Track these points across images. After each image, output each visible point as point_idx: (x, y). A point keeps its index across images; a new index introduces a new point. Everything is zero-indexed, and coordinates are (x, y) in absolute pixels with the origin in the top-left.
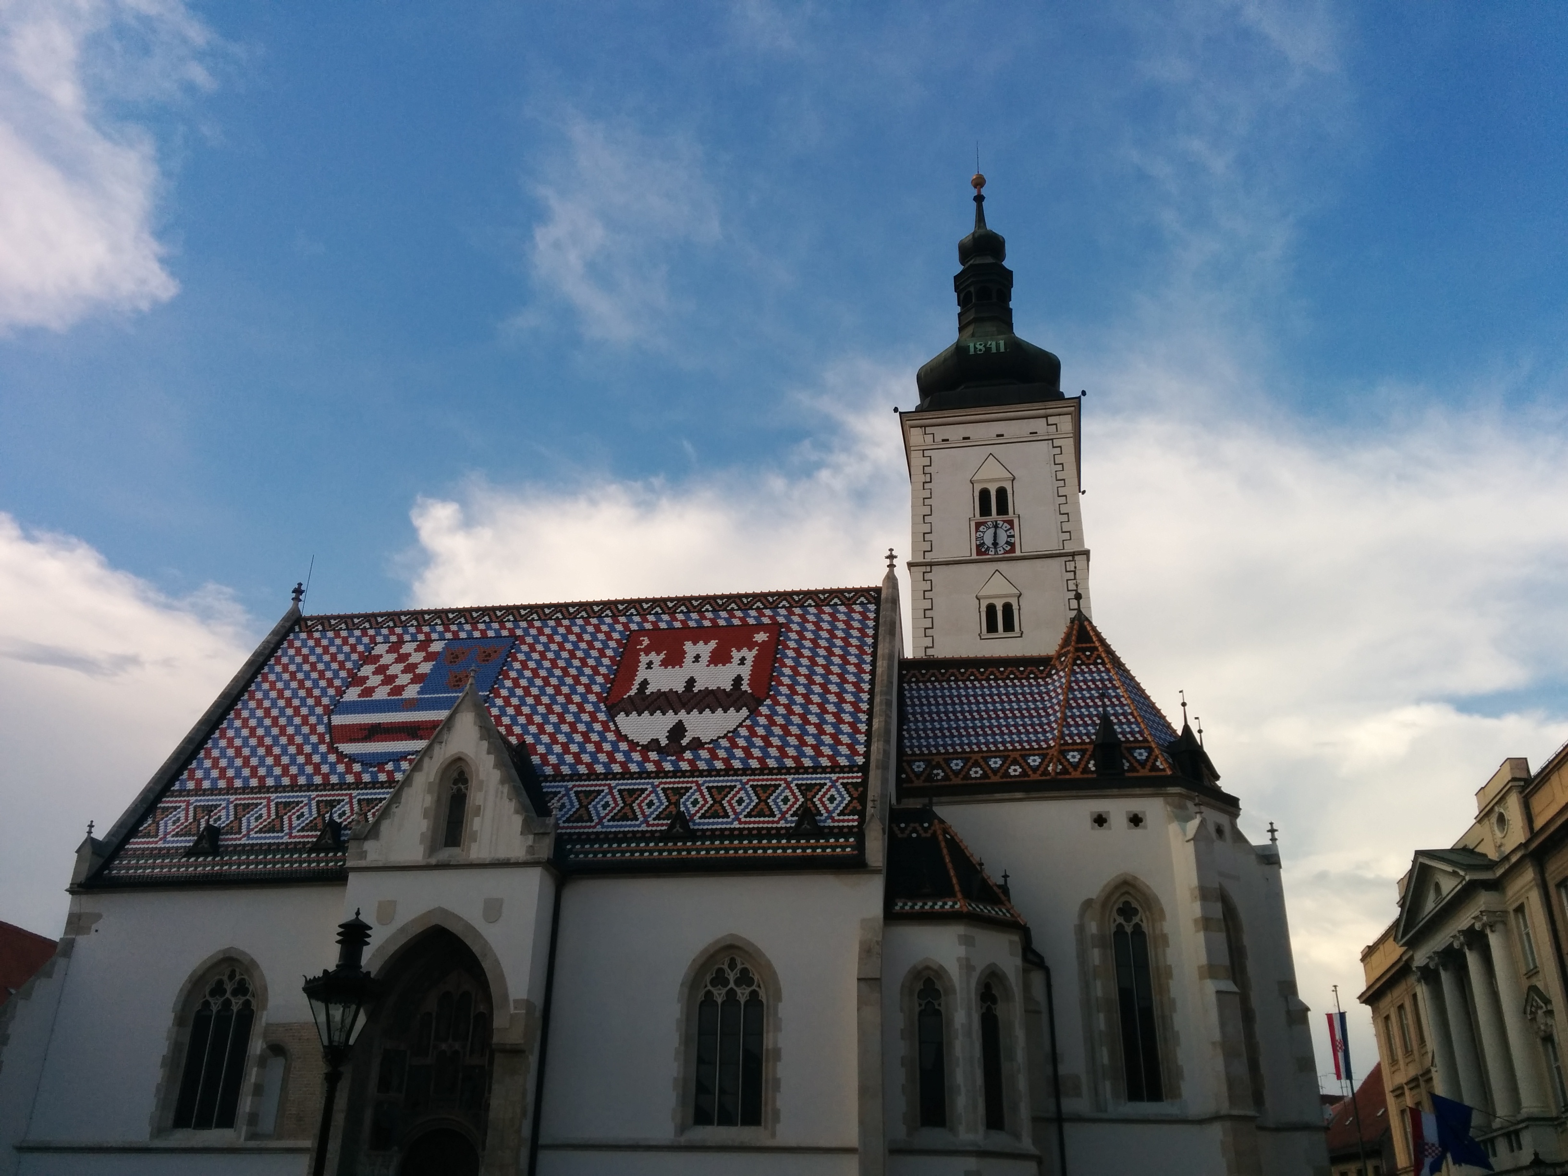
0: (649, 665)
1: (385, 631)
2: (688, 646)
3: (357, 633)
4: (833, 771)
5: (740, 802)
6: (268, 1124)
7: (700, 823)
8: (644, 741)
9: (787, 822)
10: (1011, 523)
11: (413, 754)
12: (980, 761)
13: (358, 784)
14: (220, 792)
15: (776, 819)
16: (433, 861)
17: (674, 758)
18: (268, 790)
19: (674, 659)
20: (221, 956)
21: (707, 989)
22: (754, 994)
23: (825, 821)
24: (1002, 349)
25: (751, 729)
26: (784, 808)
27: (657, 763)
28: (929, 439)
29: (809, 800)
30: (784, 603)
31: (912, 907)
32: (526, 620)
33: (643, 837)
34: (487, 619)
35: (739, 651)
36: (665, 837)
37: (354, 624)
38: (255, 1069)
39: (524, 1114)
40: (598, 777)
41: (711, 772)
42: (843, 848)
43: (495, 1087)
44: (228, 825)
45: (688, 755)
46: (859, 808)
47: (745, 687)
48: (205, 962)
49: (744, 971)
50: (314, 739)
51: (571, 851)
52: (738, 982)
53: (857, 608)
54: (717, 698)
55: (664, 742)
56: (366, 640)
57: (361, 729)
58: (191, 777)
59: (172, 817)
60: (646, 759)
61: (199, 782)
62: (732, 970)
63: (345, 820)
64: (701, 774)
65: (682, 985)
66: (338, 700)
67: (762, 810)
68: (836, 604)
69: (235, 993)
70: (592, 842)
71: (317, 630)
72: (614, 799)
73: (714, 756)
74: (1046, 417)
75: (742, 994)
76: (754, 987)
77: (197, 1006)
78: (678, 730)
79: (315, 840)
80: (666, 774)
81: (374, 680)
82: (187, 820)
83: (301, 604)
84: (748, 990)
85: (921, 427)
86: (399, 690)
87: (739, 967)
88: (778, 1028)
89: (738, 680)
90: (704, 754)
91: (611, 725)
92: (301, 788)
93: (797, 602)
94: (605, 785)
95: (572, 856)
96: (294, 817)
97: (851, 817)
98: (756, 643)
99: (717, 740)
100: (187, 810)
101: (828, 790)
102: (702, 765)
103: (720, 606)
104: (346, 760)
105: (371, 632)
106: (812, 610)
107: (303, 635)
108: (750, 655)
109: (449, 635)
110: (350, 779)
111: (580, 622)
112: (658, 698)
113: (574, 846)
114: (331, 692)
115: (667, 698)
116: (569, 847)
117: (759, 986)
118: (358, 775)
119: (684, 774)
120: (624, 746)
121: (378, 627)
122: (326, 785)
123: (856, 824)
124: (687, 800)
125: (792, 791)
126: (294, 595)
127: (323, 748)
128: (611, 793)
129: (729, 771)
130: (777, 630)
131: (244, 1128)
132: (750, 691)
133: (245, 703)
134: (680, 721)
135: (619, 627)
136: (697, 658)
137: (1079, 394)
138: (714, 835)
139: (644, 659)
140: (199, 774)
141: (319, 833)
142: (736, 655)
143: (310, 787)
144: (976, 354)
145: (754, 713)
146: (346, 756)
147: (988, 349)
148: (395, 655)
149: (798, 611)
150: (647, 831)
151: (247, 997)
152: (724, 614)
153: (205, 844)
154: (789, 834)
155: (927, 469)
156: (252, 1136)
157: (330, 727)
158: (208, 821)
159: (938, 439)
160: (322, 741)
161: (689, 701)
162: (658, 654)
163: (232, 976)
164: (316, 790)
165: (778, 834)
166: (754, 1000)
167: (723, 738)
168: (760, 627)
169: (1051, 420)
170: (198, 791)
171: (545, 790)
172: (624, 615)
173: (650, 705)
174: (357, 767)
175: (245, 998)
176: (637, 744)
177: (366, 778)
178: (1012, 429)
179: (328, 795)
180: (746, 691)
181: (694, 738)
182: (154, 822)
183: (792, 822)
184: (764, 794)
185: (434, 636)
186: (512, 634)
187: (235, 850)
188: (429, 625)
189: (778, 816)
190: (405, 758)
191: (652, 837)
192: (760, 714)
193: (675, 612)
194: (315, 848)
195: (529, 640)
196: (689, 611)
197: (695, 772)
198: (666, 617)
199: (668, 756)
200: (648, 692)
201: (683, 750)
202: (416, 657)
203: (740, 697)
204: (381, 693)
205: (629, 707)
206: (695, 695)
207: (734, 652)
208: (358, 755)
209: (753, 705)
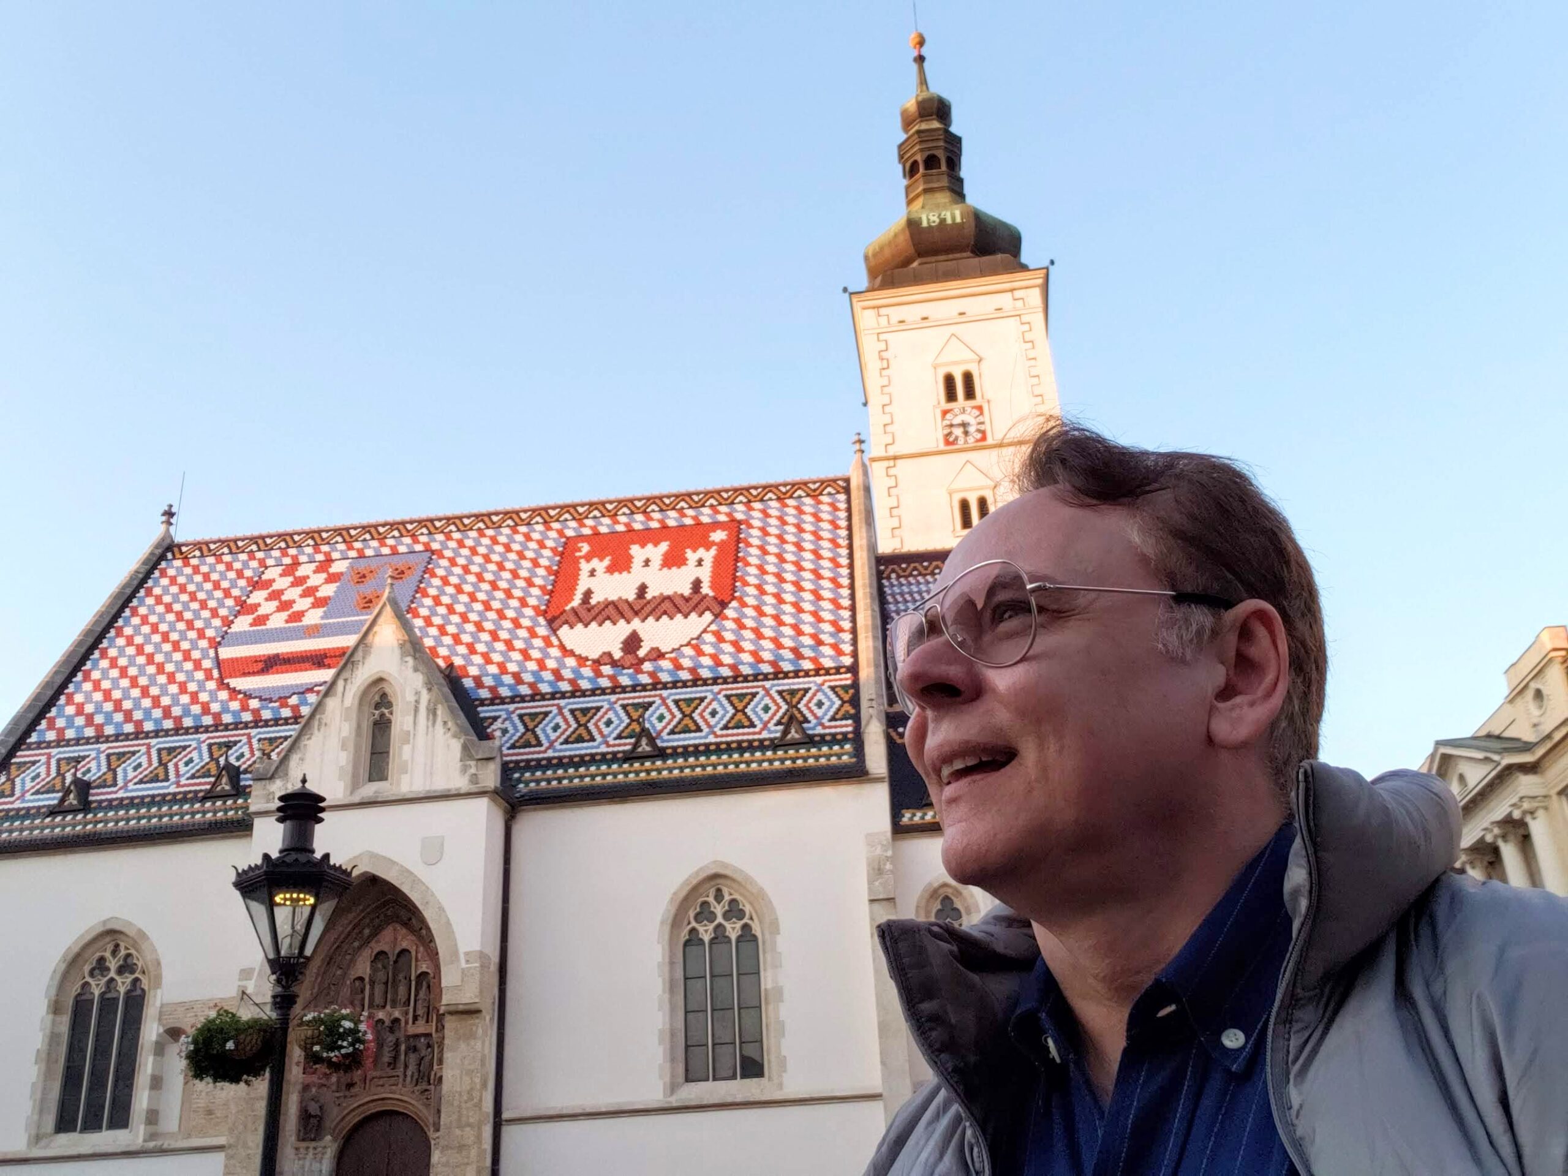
0: (592, 573)
1: (276, 553)
2: (635, 550)
3: (243, 557)
4: (817, 674)
5: (714, 713)
6: (171, 1122)
7: (667, 741)
8: (595, 655)
9: (770, 732)
10: (980, 408)
11: (320, 685)
13: (258, 722)
14: (88, 741)
15: (757, 730)
16: (356, 799)
17: (631, 671)
18: (147, 735)
19: (621, 564)
20: (101, 929)
21: (690, 926)
22: (746, 927)
23: (813, 728)
24: (958, 220)
25: (715, 633)
26: (766, 717)
27: (612, 678)
28: (883, 321)
29: (792, 706)
30: (741, 498)
31: (922, 818)
32: (442, 532)
33: (604, 759)
35: (694, 551)
36: (629, 757)
37: (238, 548)
38: (151, 1059)
39: (484, 1085)
40: (543, 697)
41: (675, 685)
42: (839, 756)
43: (448, 1055)
44: (99, 778)
45: (647, 666)
46: (852, 711)
47: (706, 589)
48: (82, 936)
49: (733, 902)
50: (200, 675)
51: (519, 781)
52: (727, 916)
53: (825, 499)
54: (675, 605)
55: (618, 654)
56: (254, 564)
57: (256, 661)
58: (51, 726)
59: (31, 772)
60: (598, 674)
61: (61, 731)
62: (719, 903)
63: (244, 763)
64: (665, 686)
65: (662, 923)
66: (226, 633)
67: (741, 720)
68: (800, 497)
69: (121, 971)
70: (545, 768)
71: (194, 557)
72: (566, 720)
73: (678, 668)
74: (1012, 290)
75: (733, 930)
76: (746, 920)
77: (75, 989)
78: (632, 643)
79: (208, 787)
80: (624, 689)
81: (268, 607)
82: (48, 774)
83: (172, 529)
85: (874, 308)
86: (296, 617)
88: (777, 966)
89: (697, 585)
90: (666, 664)
91: (553, 639)
92: (187, 731)
93: (755, 497)
94: (553, 705)
95: (521, 786)
96: (181, 764)
97: (844, 722)
98: (713, 543)
99: (679, 649)
100: (48, 764)
101: (814, 695)
102: (665, 677)
103: (667, 506)
104: (240, 696)
105: (260, 555)
106: (774, 504)
107: (178, 563)
108: (708, 556)
109: (353, 554)
110: (247, 717)
111: (506, 531)
112: (607, 606)
113: (522, 774)
114: (217, 622)
115: (616, 607)
116: (517, 775)
117: (751, 918)
118: (256, 712)
119: (644, 688)
120: (571, 662)
121: (269, 548)
122: (217, 726)
123: (850, 729)
124: (651, 715)
125: (772, 698)
126: (164, 518)
127: (211, 685)
128: (561, 713)
129: (697, 681)
130: (735, 527)
131: (142, 1127)
132: (711, 594)
133: (112, 640)
134: (634, 631)
135: (553, 534)
136: (647, 563)
137: (1046, 263)
138: (686, 752)
139: (585, 567)
140: (60, 723)
141: (212, 779)
142: (691, 556)
143: (197, 729)
144: (930, 227)
145: (718, 616)
146: (240, 692)
147: (943, 221)
148: (290, 579)
149: (757, 505)
150: (608, 753)
151: (136, 975)
152: (673, 514)
153: (72, 800)
154: (775, 745)
155: (884, 355)
156: (152, 1136)
157: (218, 663)
158: (75, 774)
159: (894, 320)
160: (209, 676)
161: (642, 608)
162: (601, 560)
163: (114, 952)
164: (206, 731)
165: (762, 746)
166: (747, 936)
167: (687, 645)
168: (716, 526)
169: (1018, 294)
170: (61, 742)
171: (482, 715)
172: (557, 520)
173: (597, 615)
174: (252, 704)
175: (133, 976)
176: (587, 659)
177: (266, 715)
178: (976, 306)
179: (220, 737)
180: (707, 595)
181: (653, 649)
182: (8, 779)
183: (776, 732)
184: (741, 703)
185: (335, 555)
186: (428, 548)
187: (111, 805)
188: (328, 543)
189: (759, 726)
190: (310, 690)
191: (614, 758)
192: (727, 618)
193: (616, 515)
194: (209, 796)
195: (448, 553)
196: (632, 513)
197: (657, 685)
198: (606, 521)
199: (624, 668)
200: (593, 602)
201: (642, 661)
202: (316, 580)
203: (702, 600)
204: (278, 621)
205: (572, 619)
206: (649, 602)
207: (689, 553)
208: (254, 690)
209: (717, 609)
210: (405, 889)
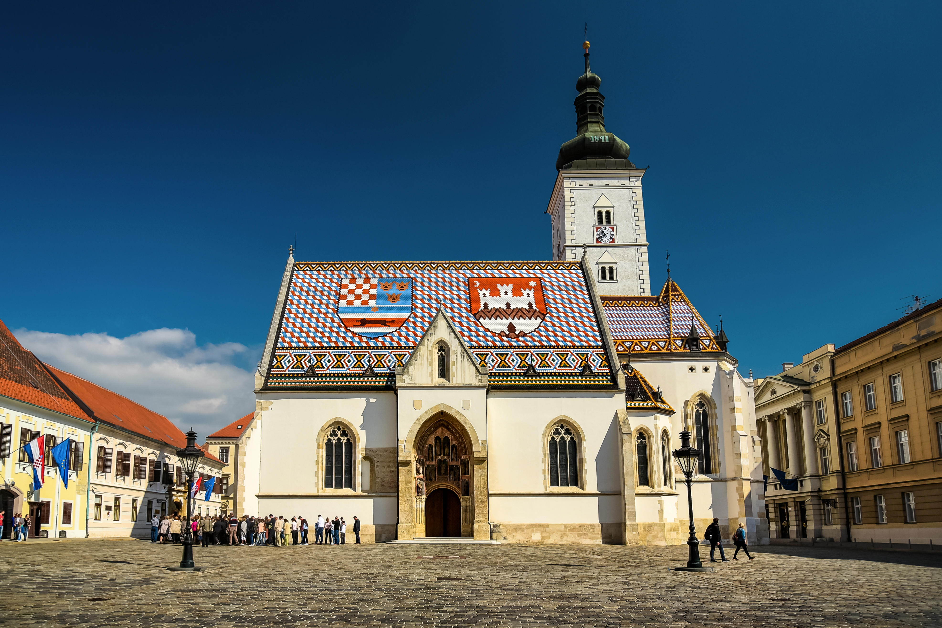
0: (484, 295)
2: (499, 286)
4: (589, 348)
5: (553, 360)
6: (367, 486)
7: (539, 369)
8: (498, 332)
9: (578, 369)
10: (613, 228)
12: (638, 343)
13: (370, 347)
16: (436, 384)
17: (515, 340)
19: (495, 293)
20: (335, 420)
21: (552, 436)
22: (572, 437)
23: (594, 369)
24: (608, 141)
25: (544, 327)
26: (574, 363)
27: (508, 342)
29: (583, 360)
30: (537, 267)
31: (635, 405)
32: (412, 269)
33: (516, 375)
34: (392, 268)
35: (525, 290)
36: (525, 374)
38: (359, 466)
40: (483, 347)
41: (534, 347)
42: (607, 381)
44: (316, 364)
45: (521, 338)
46: (608, 364)
47: (535, 308)
48: (326, 423)
49: (568, 429)
50: (336, 325)
52: (565, 433)
53: (573, 271)
54: (524, 313)
55: (507, 333)
56: (335, 276)
57: (358, 321)
58: (284, 341)
59: (286, 359)
60: (502, 340)
61: (289, 343)
62: (562, 429)
64: (531, 347)
67: (564, 364)
68: (562, 269)
70: (494, 376)
71: (308, 270)
72: (496, 358)
73: (534, 340)
75: (568, 439)
77: (327, 440)
78: (511, 328)
79: (362, 372)
80: (515, 347)
81: (351, 297)
82: (294, 361)
84: (570, 437)
86: (365, 302)
87: (565, 428)
88: (584, 451)
89: (530, 304)
90: (528, 338)
91: (478, 323)
92: (342, 348)
93: (543, 267)
94: (488, 351)
96: (347, 361)
97: (605, 368)
98: (532, 287)
100: (291, 356)
101: (591, 356)
102: (529, 344)
104: (357, 335)
107: (301, 272)
108: (531, 292)
110: (364, 345)
111: (441, 272)
112: (496, 311)
114: (332, 302)
115: (499, 311)
117: (574, 434)
118: (367, 343)
119: (523, 347)
120: (489, 334)
121: (339, 269)
122: (354, 347)
123: (608, 371)
124: (529, 359)
125: (575, 356)
127: (343, 329)
128: (492, 354)
129: (542, 347)
130: (539, 280)
132: (538, 310)
134: (511, 323)
135: (461, 276)
136: (506, 293)
138: (548, 375)
139: (481, 293)
140: (287, 340)
141: (363, 369)
142: (525, 292)
143: (346, 348)
144: (595, 142)
145: (544, 320)
146: (356, 334)
147: (601, 140)
148: (355, 285)
149: (545, 271)
150: (517, 372)
151: (348, 437)
152: (510, 271)
153: (310, 373)
154: (581, 375)
155: (573, 199)
156: (364, 491)
159: (578, 185)
160: (340, 325)
161: (511, 313)
162: (487, 290)
163: (339, 429)
164: (350, 349)
165: (576, 375)
166: (573, 440)
167: (535, 331)
168: (530, 279)
170: (291, 348)
172: (463, 269)
173: (493, 314)
174: (365, 339)
176: (495, 333)
177: (372, 344)
178: (612, 183)
179: (357, 352)
180: (536, 310)
181: (520, 331)
182: (278, 361)
183: (580, 369)
184: (563, 357)
185: (370, 276)
186: (409, 277)
187: (326, 376)
188: (364, 270)
189: (573, 367)
190: (386, 335)
191: (520, 375)
192: (547, 321)
193: (485, 269)
194: (364, 375)
195: (419, 280)
196: (492, 269)
197: (527, 347)
198: (482, 272)
199: (512, 338)
200: (489, 308)
201: (518, 336)
202: (366, 286)
203: (534, 312)
204: (357, 304)
205: (483, 315)
206: (513, 310)
207: (523, 291)
208: (363, 333)
209: (542, 317)
210: (458, 418)
